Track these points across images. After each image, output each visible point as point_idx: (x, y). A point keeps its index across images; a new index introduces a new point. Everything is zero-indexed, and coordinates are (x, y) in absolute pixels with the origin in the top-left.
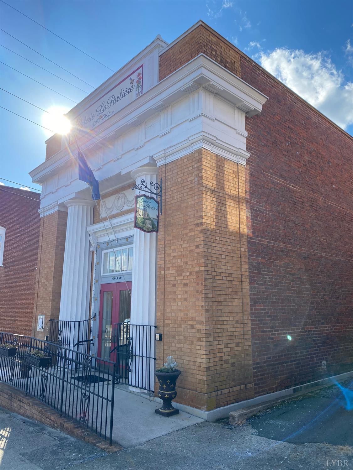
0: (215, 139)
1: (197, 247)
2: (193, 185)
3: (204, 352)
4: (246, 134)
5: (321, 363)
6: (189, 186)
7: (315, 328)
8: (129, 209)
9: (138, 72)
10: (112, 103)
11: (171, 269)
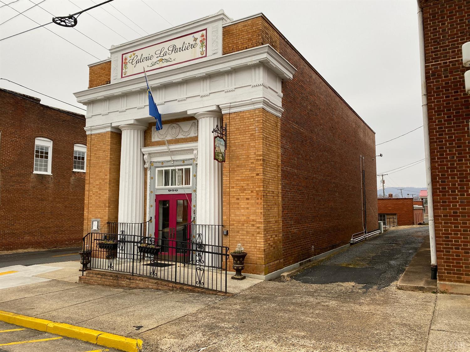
0: (269, 102)
1: (258, 175)
2: (254, 132)
4: (282, 95)
6: (250, 133)
8: (184, 138)
9: (201, 33)
10: (174, 52)
11: (235, 187)
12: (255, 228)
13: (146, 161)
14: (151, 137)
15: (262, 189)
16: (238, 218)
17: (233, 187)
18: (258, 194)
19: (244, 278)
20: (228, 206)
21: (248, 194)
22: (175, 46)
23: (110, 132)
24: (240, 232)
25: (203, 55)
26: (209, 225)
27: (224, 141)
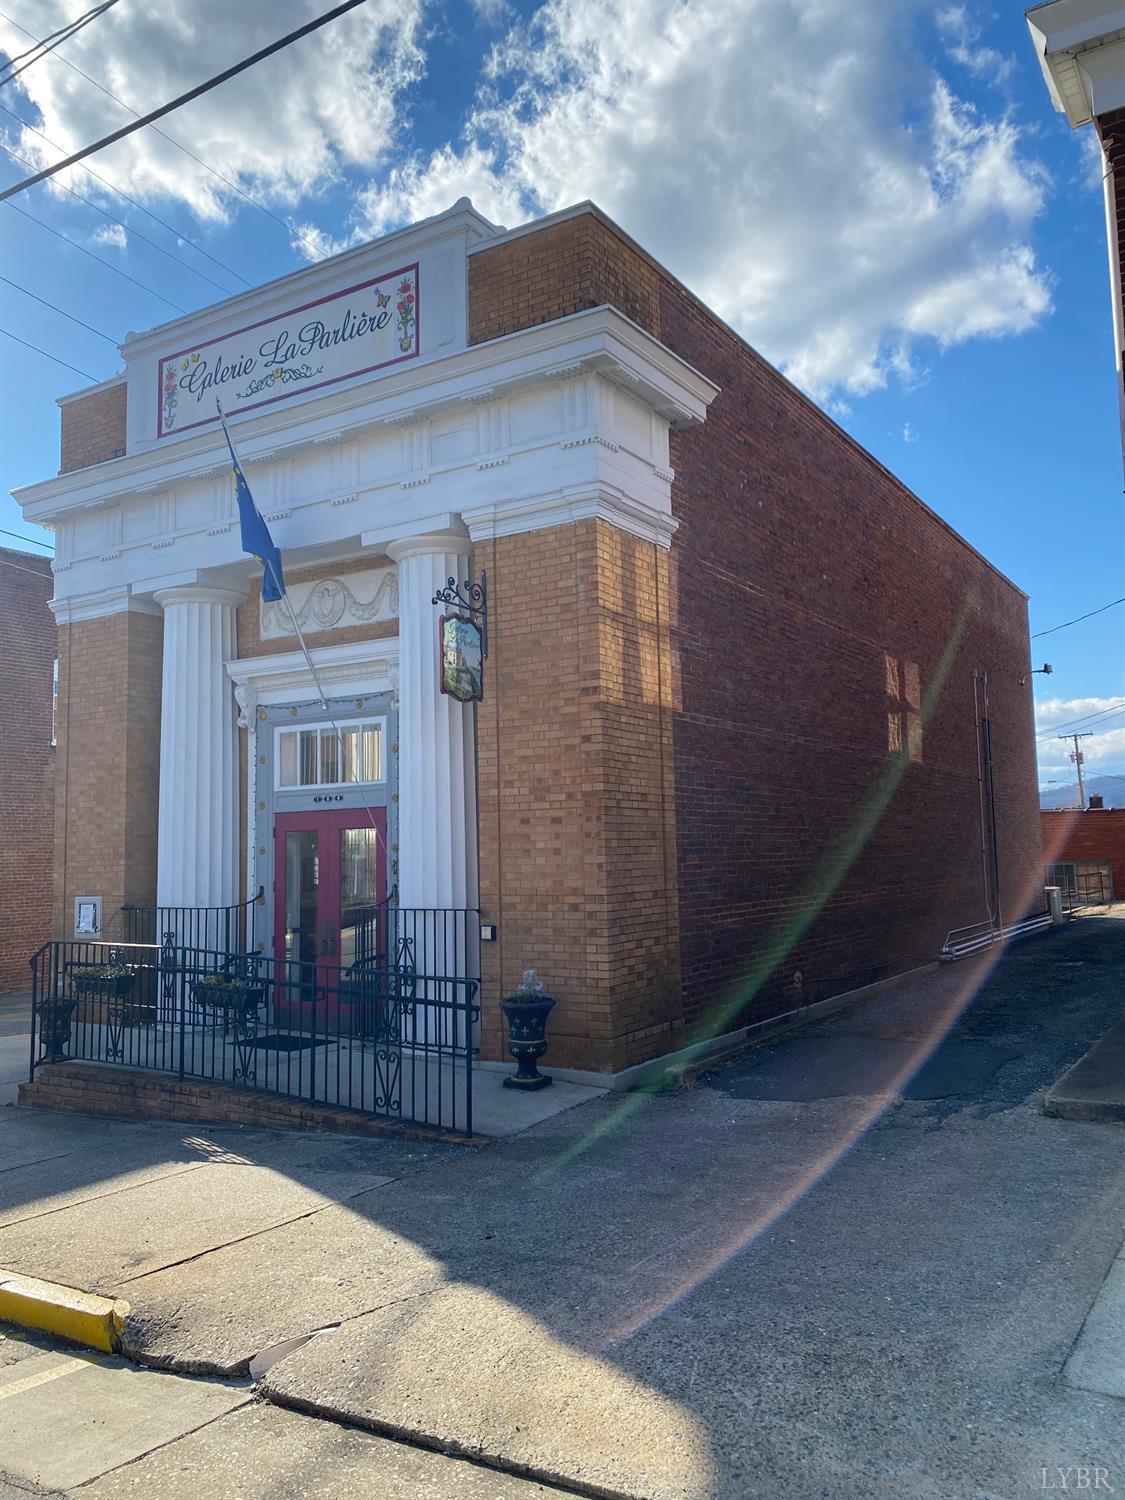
0: (620, 496)
1: (587, 739)
2: (572, 599)
3: (606, 958)
4: (671, 474)
5: (793, 976)
6: (562, 601)
7: (784, 902)
8: (361, 626)
9: (400, 278)
10: (316, 345)
11: (516, 784)
12: (580, 915)
13: (242, 705)
14: (257, 626)
15: (602, 788)
16: (526, 884)
17: (510, 784)
18: (587, 804)
19: (546, 1082)
20: (495, 846)
21: (557, 805)
22: (320, 326)
23: (127, 614)
24: (535, 931)
25: (410, 352)
26: (435, 910)
27: (479, 630)
